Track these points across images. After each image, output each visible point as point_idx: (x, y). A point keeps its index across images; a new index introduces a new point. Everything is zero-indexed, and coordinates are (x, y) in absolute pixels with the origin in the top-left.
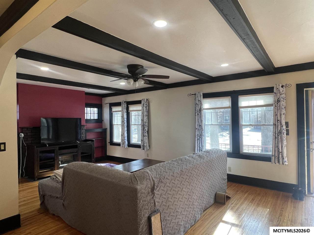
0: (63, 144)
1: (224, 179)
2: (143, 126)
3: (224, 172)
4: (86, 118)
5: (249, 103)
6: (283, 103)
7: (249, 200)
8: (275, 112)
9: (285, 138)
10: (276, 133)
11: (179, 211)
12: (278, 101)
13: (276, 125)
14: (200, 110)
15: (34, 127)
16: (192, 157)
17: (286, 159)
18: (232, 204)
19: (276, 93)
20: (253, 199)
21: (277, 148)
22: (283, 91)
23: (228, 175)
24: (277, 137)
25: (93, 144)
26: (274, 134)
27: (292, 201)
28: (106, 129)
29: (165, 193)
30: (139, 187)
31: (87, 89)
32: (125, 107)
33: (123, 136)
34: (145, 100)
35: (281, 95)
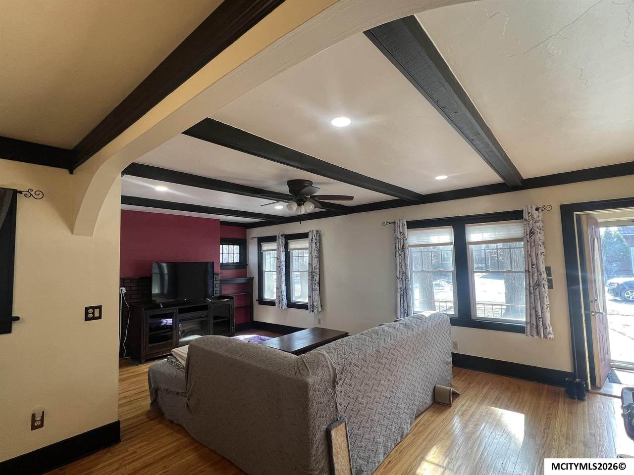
0: (186, 303)
1: (447, 363)
2: (312, 274)
3: (446, 351)
4: (221, 262)
5: (483, 236)
6: (539, 236)
7: (491, 398)
8: (528, 251)
9: (547, 293)
10: (532, 285)
11: (376, 419)
12: (532, 233)
13: (529, 272)
14: (403, 248)
15: (141, 278)
16: (394, 328)
17: (550, 329)
18: (463, 405)
19: (527, 220)
20: (498, 397)
21: (533, 312)
22: (538, 216)
23: (454, 356)
24: (532, 292)
25: (233, 302)
26: (528, 288)
27: (564, 403)
28: (252, 279)
29: (351, 388)
30: (310, 380)
31: (224, 216)
32: (282, 243)
33: (280, 289)
34: (315, 232)
35: (535, 222)
